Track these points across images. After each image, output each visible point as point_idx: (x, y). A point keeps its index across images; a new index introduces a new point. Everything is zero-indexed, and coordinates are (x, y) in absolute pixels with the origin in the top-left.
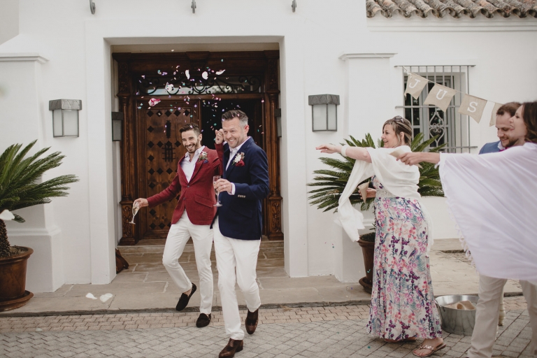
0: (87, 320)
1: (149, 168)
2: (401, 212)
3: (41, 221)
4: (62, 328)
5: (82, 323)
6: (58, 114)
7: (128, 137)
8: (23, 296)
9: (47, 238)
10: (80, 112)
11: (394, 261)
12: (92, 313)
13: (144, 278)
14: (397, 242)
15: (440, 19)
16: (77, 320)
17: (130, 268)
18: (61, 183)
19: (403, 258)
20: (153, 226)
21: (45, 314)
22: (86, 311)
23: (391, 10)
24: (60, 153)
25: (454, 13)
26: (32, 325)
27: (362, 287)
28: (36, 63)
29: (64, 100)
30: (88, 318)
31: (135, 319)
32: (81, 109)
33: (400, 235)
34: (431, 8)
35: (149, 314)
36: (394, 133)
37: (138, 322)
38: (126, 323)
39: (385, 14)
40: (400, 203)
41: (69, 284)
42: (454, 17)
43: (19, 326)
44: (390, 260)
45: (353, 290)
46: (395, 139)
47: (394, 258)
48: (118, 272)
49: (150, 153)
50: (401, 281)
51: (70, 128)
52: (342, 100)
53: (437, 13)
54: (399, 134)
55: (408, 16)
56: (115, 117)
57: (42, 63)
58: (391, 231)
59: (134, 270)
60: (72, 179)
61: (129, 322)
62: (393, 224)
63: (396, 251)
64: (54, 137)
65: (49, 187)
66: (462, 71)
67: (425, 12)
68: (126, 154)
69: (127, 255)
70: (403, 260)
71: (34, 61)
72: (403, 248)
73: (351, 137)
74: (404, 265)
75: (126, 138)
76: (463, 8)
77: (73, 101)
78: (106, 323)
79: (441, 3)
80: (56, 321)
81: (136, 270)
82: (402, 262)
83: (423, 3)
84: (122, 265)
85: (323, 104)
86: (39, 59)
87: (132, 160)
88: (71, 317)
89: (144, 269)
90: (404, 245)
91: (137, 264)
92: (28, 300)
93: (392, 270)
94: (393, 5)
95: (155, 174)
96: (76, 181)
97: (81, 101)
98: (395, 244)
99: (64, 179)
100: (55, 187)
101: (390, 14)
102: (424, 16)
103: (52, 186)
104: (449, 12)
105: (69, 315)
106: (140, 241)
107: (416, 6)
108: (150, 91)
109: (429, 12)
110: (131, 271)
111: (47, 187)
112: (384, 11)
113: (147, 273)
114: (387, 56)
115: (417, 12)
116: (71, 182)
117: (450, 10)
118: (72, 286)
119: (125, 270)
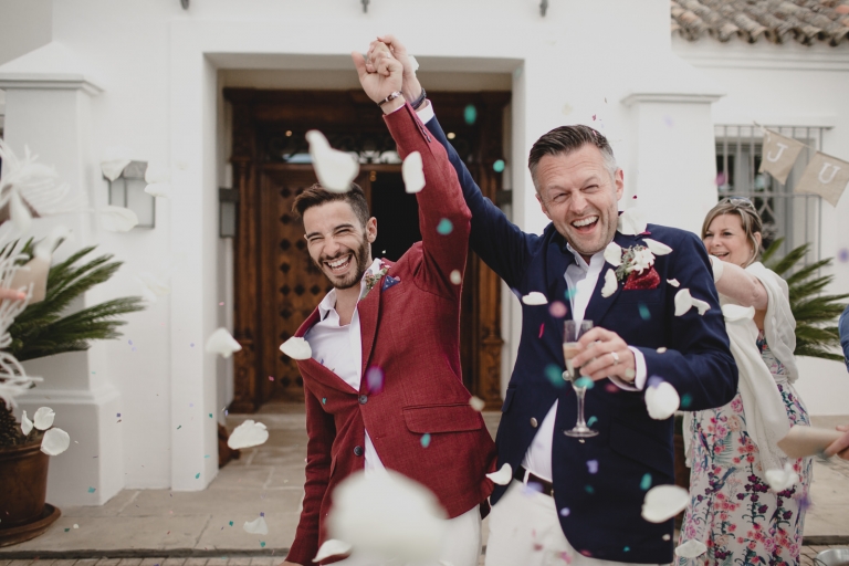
1: (281, 284)
3: (82, 378)
6: (118, 186)
7: (247, 230)
8: (41, 517)
9: (91, 410)
11: (754, 531)
13: (266, 480)
14: (764, 489)
15: (778, 46)
17: (242, 457)
18: (114, 312)
19: (781, 525)
20: (286, 382)
23: (696, 29)
24: (112, 256)
25: (802, 38)
28: (79, 94)
34: (763, 28)
36: (742, 235)
39: (686, 35)
41: (132, 488)
42: (803, 43)
44: (744, 528)
47: (756, 526)
48: (221, 466)
49: (284, 259)
53: (773, 37)
55: (725, 40)
56: (224, 196)
57: (91, 96)
58: (744, 463)
59: (249, 462)
60: (134, 305)
63: (763, 509)
65: (91, 319)
66: (811, 136)
67: (754, 34)
68: (242, 260)
70: (782, 531)
71: (75, 89)
72: (780, 503)
75: (243, 233)
76: (817, 30)
79: (778, 22)
81: (253, 463)
82: (778, 535)
83: (747, 20)
86: (84, 86)
87: (253, 270)
88: (125, 562)
89: (268, 460)
93: (750, 552)
94: (699, 22)
95: (292, 295)
96: (141, 308)
98: (760, 494)
99: (121, 304)
100: (101, 320)
101: (695, 36)
102: (751, 41)
103: (95, 321)
104: (793, 35)
105: (122, 557)
106: (264, 407)
107: (737, 24)
108: (286, 156)
109: (760, 35)
110: (244, 464)
111: (85, 319)
112: (684, 30)
113: (272, 469)
114: (706, 100)
115: (739, 34)
116: (132, 310)
117: (796, 32)
118: (138, 493)
119: (234, 462)
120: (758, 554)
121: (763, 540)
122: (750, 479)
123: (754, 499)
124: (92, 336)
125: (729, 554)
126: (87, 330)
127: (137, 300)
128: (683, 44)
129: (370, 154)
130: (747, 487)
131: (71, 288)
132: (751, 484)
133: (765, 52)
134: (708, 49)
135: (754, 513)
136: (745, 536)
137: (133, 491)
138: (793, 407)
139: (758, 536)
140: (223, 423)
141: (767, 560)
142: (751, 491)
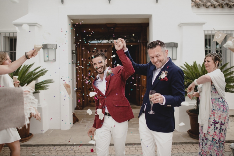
0: (57, 149)
1: (89, 76)
2: (221, 107)
4: (45, 153)
5: (55, 151)
6: (46, 51)
7: (80, 61)
8: (28, 136)
9: (40, 109)
10: (56, 50)
11: (214, 133)
12: (60, 145)
13: (85, 127)
14: (217, 123)
15: (222, 8)
16: (53, 149)
17: (79, 121)
18: (46, 83)
19: (221, 132)
20: (90, 101)
21: (38, 146)
22: (57, 144)
23: (199, 5)
24: (45, 69)
25: (229, 6)
26: (31, 151)
27: (189, 135)
28: (36, 27)
29: (49, 44)
30: (58, 148)
31: (80, 149)
32: (57, 48)
33: (219, 119)
34: (218, 4)
35: (87, 146)
36: (212, 61)
37: (82, 151)
38: (76, 151)
39: (197, 6)
40: (221, 102)
41: (51, 129)
42: (229, 7)
43: (25, 152)
44: (212, 133)
45: (184, 136)
46: (213, 65)
47: (215, 132)
48: (74, 123)
49: (89, 69)
50: (220, 144)
51: (51, 57)
52: (179, 45)
53: (221, 6)
54: (216, 62)
55: (207, 7)
56: (73, 52)
57: (39, 27)
58: (213, 117)
59: (81, 122)
60: (51, 81)
61: (77, 151)
62: (214, 113)
63: (217, 128)
64: (45, 61)
65: (40, 85)
66: (232, 33)
67: (216, 5)
69: (79, 115)
70: (221, 134)
71: (35, 26)
72: (221, 127)
73: (186, 63)
74: (222, 136)
76: (233, 4)
77: (53, 45)
78: (66, 151)
79: (222, 2)
80: (43, 149)
81: (82, 123)
82: (220, 134)
83: (214, 2)
84: (76, 120)
85: (170, 47)
86: (37, 25)
88: (50, 147)
89: (86, 122)
90: (222, 126)
91: (83, 119)
92: (30, 138)
93: (213, 138)
94: (200, 2)
96: (53, 82)
97: (56, 45)
98: (216, 124)
99: (48, 81)
100: (43, 85)
101: (199, 7)
102: (215, 7)
103: (41, 85)
104: (227, 5)
105: (49, 146)
106: (84, 108)
107: (211, 3)
108: (89, 42)
109: (217, 5)
110: (80, 123)
111: (39, 85)
112: (196, 5)
113: (87, 124)
114: (201, 24)
115: (211, 5)
116: (51, 83)
117: (227, 4)
118: (52, 130)
119: (77, 122)
120: (215, 139)
121: (217, 135)
122: (214, 121)
123: (215, 126)
124: (41, 89)
125: (208, 139)
126: (39, 88)
127: (52, 80)
128: (195, 9)
129: (112, 40)
130: (213, 123)
131: (35, 77)
132: (214, 122)
133: (219, 10)
134: (203, 10)
135: (214, 129)
136: (212, 135)
137: (51, 130)
138: (225, 103)
139: (215, 134)
140: (74, 112)
141: (218, 140)
142: (214, 124)
